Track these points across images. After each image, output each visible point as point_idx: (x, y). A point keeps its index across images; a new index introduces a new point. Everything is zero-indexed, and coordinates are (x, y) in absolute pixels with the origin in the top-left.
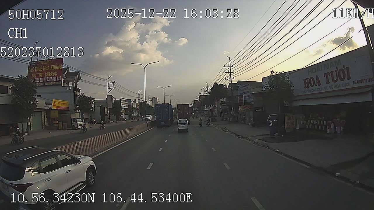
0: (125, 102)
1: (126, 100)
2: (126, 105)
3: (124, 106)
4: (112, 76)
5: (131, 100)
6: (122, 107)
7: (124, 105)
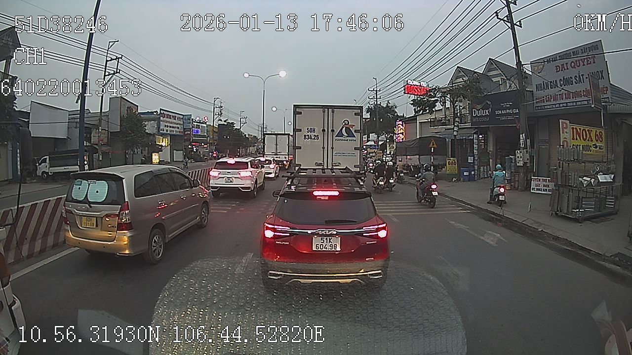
0: (174, 121)
1: (176, 115)
2: (178, 128)
3: (169, 129)
5: (191, 115)
6: (165, 132)
7: (170, 127)
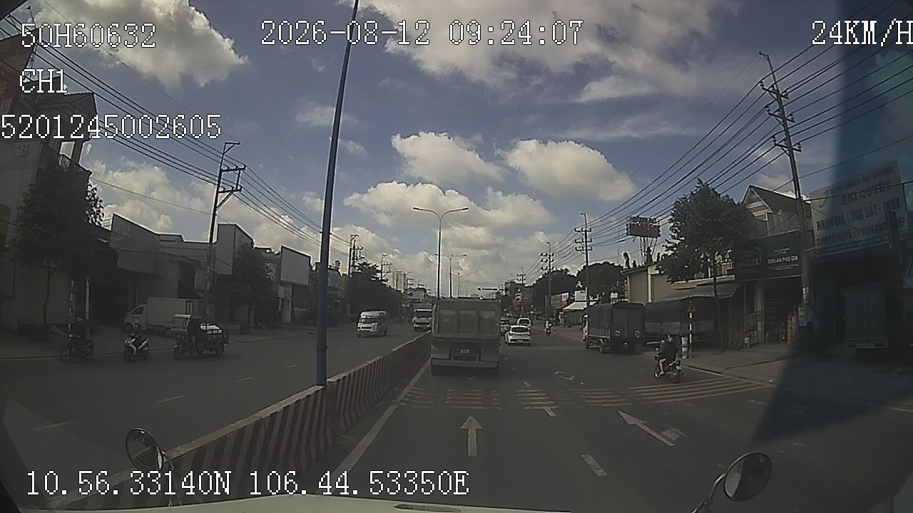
4: (238, 144)
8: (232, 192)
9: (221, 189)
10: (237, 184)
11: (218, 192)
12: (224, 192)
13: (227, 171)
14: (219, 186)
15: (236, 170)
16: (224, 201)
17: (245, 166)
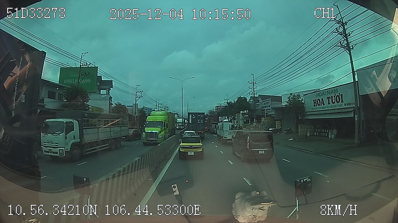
1: (147, 109)
2: (147, 113)
5: (152, 108)
8: (140, 97)
9: (137, 97)
10: (141, 96)
11: (136, 97)
12: (138, 97)
13: (138, 92)
14: (136, 96)
15: (140, 92)
16: (138, 100)
17: (143, 91)
